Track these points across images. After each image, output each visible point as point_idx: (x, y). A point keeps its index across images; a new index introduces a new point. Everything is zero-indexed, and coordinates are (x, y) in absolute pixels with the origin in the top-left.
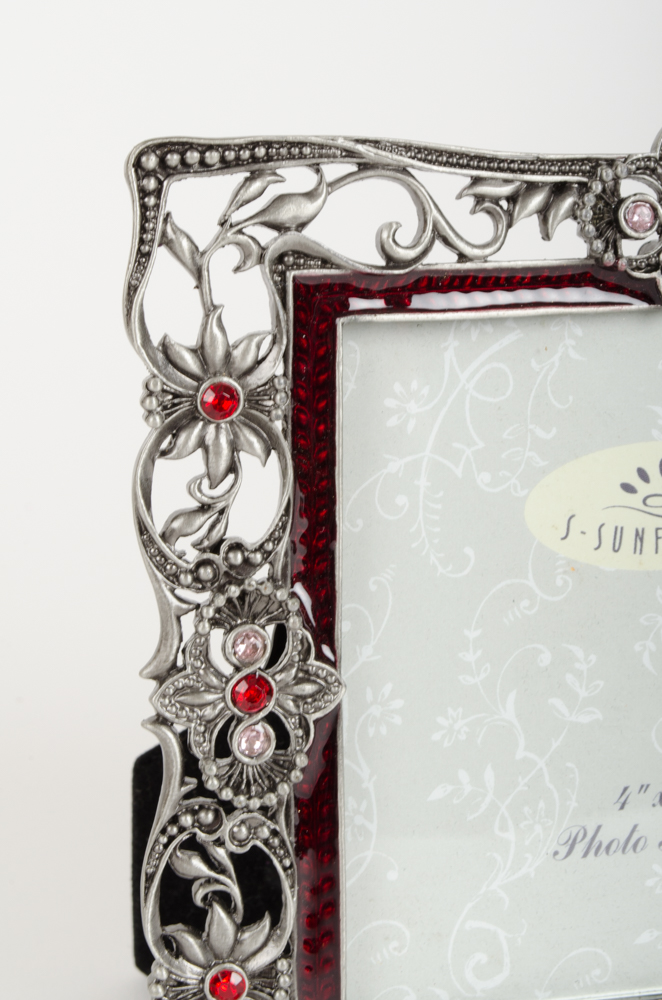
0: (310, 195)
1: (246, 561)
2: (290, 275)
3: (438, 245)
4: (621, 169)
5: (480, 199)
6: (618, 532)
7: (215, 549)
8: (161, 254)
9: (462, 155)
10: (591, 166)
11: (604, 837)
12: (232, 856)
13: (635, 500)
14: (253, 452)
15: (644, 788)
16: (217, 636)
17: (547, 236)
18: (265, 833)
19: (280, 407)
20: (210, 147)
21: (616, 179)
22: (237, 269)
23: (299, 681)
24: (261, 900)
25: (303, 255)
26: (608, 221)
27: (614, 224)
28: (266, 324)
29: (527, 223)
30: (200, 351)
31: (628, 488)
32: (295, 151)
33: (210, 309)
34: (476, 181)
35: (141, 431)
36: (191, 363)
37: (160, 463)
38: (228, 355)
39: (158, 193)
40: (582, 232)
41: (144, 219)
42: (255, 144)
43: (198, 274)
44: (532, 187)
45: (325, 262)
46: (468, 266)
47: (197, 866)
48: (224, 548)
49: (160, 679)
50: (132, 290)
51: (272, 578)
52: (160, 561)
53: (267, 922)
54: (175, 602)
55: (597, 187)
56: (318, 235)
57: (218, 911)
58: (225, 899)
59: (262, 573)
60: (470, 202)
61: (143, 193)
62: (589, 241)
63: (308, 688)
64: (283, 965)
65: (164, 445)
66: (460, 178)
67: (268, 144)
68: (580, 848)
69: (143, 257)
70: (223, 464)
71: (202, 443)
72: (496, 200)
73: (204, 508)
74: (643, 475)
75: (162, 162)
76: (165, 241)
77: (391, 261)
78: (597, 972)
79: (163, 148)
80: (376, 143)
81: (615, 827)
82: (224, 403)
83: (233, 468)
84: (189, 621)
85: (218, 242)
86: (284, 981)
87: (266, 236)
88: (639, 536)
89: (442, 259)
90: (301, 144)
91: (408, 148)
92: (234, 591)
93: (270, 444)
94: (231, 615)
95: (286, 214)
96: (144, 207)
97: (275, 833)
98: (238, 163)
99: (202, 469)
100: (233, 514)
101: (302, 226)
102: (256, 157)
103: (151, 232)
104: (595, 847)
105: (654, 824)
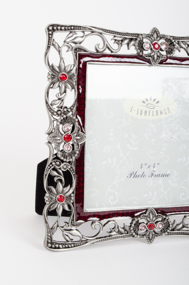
0: (82, 37)
1: (67, 111)
2: (78, 53)
3: (107, 49)
4: (144, 36)
5: (115, 40)
6: (142, 111)
7: (61, 108)
8: (52, 47)
9: (112, 31)
10: (138, 35)
11: (137, 174)
12: (63, 171)
13: (145, 104)
14: (69, 88)
15: (146, 164)
16: (61, 126)
17: (129, 49)
18: (69, 167)
19: (75, 79)
20: (62, 26)
21: (143, 38)
22: (67, 51)
23: (77, 136)
24: (68, 182)
25: (81, 49)
26: (141, 46)
27: (142, 47)
28: (73, 63)
29: (125, 46)
30: (59, 67)
31: (144, 102)
32: (79, 28)
33: (61, 58)
34: (115, 36)
35: (47, 83)
36: (57, 69)
37: (50, 89)
38: (65, 68)
39: (52, 35)
40: (136, 48)
41: (49, 40)
42: (71, 26)
43: (59, 52)
44: (126, 39)
45: (85, 51)
46: (112, 54)
47: (55, 173)
48: (63, 108)
49: (49, 134)
50: (46, 54)
51: (72, 114)
52: (50, 109)
53: (69, 186)
54: (52, 119)
55: (139, 39)
56: (84, 45)
57: (59, 183)
58: (61, 180)
59: (70, 113)
60: (114, 41)
61: (49, 34)
62: (137, 50)
63: (78, 138)
64: (72, 195)
65: (51, 86)
66: (112, 36)
67: (74, 26)
68: (133, 176)
69: (49, 47)
70: (63, 91)
71: (59, 86)
72: (119, 41)
73: (59, 99)
75: (53, 29)
76: (53, 45)
77: (97, 51)
78: (135, 202)
79: (53, 26)
80: (95, 28)
81: (140, 173)
82: (63, 78)
83: (65, 92)
84: (55, 122)
85: (64, 45)
86: (73, 198)
87: (73, 45)
88: (146, 112)
89: (107, 52)
90: (81, 27)
91: (101, 29)
92: (65, 116)
93: (73, 87)
94: (64, 122)
95: (76, 40)
96: (49, 37)
97: (72, 167)
98: (68, 29)
99: (59, 92)
100: (65, 101)
101: (80, 43)
102: (71, 29)
103: (50, 43)
104: (136, 176)
105: (148, 172)
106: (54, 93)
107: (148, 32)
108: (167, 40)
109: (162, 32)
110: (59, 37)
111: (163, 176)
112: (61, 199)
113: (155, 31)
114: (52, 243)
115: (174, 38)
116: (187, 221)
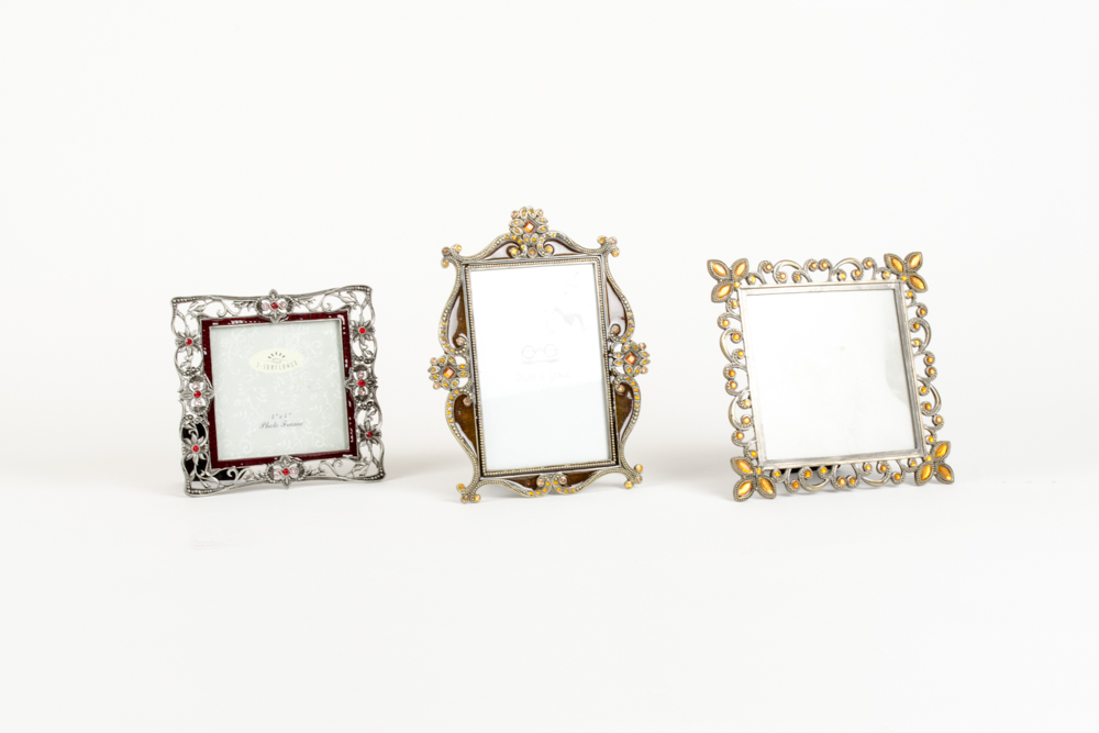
0: (204, 305)
1: (195, 371)
2: (201, 320)
3: (228, 313)
4: (261, 298)
5: (236, 305)
6: (268, 366)
8: (177, 317)
9: (232, 297)
10: (256, 298)
11: (270, 424)
12: (196, 424)
13: (271, 359)
14: (195, 351)
15: (277, 415)
16: (191, 385)
17: (248, 311)
18: (201, 420)
19: (200, 343)
20: (185, 298)
21: (261, 300)
22: (191, 319)
23: (206, 392)
24: (202, 433)
25: (203, 316)
26: (259, 307)
27: (261, 308)
28: (197, 328)
29: (244, 309)
30: (185, 334)
31: (269, 358)
33: (186, 326)
34: (235, 301)
35: (176, 348)
36: (183, 335)
37: (179, 353)
38: (190, 334)
39: (176, 306)
41: (174, 311)
42: (193, 297)
43: (184, 320)
44: (245, 302)
45: (207, 317)
46: (234, 317)
47: (189, 426)
48: (191, 368)
49: (180, 392)
50: (172, 323)
51: (201, 374)
52: (180, 371)
53: (203, 437)
54: (183, 379)
55: (257, 302)
56: (206, 312)
57: (194, 435)
58: (195, 433)
59: (198, 373)
60: (234, 305)
61: (174, 306)
62: (256, 311)
63: (208, 394)
64: (206, 445)
65: (179, 350)
66: (232, 302)
67: (196, 297)
68: (265, 426)
69: (174, 317)
70: (190, 353)
71: (186, 350)
72: (239, 305)
73: (188, 361)
74: (272, 355)
75: (176, 301)
76: (178, 315)
77: (220, 316)
78: (269, 450)
80: (215, 296)
81: (272, 423)
82: (190, 342)
83: (192, 354)
84: (185, 382)
85: (188, 314)
86: (207, 448)
87: (196, 313)
88: (272, 366)
89: (228, 316)
90: (202, 297)
91: (221, 296)
92: (193, 376)
93: (199, 350)
94: (194, 379)
95: (199, 309)
96: (174, 309)
97: (203, 420)
98: (190, 301)
99: (186, 355)
100: (192, 362)
101: (202, 311)
102: (194, 299)
103: (175, 313)
104: (268, 426)
105: (280, 422)
106: (182, 356)
107: (267, 294)
108: (287, 299)
109: (279, 293)
110: (183, 308)
111: (296, 425)
112: (196, 449)
113: (273, 292)
114: (191, 489)
115: (294, 297)
116: (324, 467)
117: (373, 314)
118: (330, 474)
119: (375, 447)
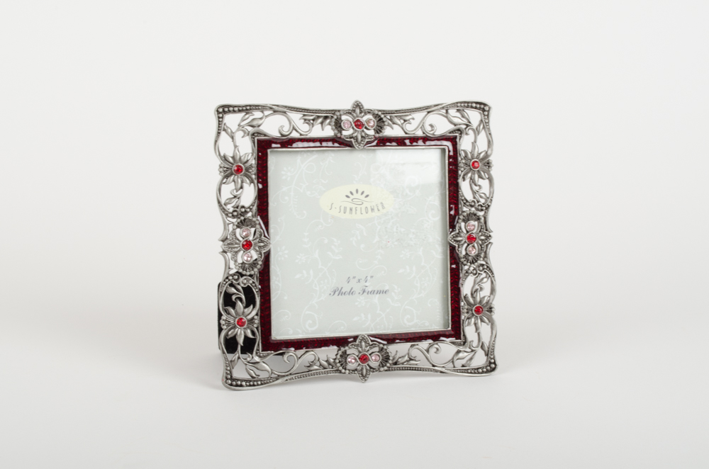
0: (261, 119)
1: (245, 211)
2: (256, 138)
3: (294, 131)
4: (341, 113)
5: (305, 120)
6: (345, 208)
7: (237, 207)
8: (223, 133)
9: (300, 109)
10: (334, 112)
11: (343, 291)
12: (243, 288)
13: (349, 200)
14: (247, 183)
15: (354, 277)
16: (238, 231)
17: (323, 130)
18: (251, 282)
19: (254, 170)
20: (236, 107)
21: (340, 115)
22: (243, 137)
23: (259, 242)
24: (250, 301)
25: (259, 133)
26: (338, 125)
27: (340, 127)
28: (250, 151)
29: (317, 127)
30: (233, 158)
31: (347, 197)
32: (257, 108)
33: (236, 146)
34: (304, 115)
35: (219, 177)
36: (231, 160)
37: (223, 185)
38: (240, 158)
39: (222, 118)
40: (332, 129)
41: (219, 124)
42: (247, 106)
43: (232, 138)
44: (319, 117)
45: (265, 135)
46: (302, 137)
47: (233, 290)
48: (239, 207)
49: (223, 241)
50: (216, 141)
51: (252, 216)
52: (223, 210)
53: (252, 306)
54: (228, 222)
55: (335, 117)
56: (264, 128)
57: (239, 303)
58: (240, 299)
59: (250, 214)
60: (303, 121)
61: (219, 118)
62: (334, 130)
63: (262, 244)
64: (256, 317)
65: (224, 181)
66: (299, 115)
67: (250, 106)
68: (337, 293)
69: (219, 133)
70: (239, 186)
71: (234, 181)
72: (309, 120)
73: (235, 197)
74: (351, 193)
75: (224, 111)
76: (224, 130)
77: (283, 135)
78: (342, 328)
79: (224, 106)
80: (278, 106)
81: (346, 288)
82: (239, 170)
83: (242, 187)
84: (231, 226)
85: (238, 130)
86: (256, 321)
87: (250, 129)
88: (351, 209)
89: (295, 135)
90: (258, 106)
91: (286, 107)
92: (242, 218)
93: (252, 182)
94: (242, 224)
95: (255, 123)
96: (219, 121)
97: (253, 282)
98: (242, 111)
99: (234, 188)
100: (242, 198)
101: (259, 126)
102: (247, 109)
103: (221, 127)
104: (341, 293)
105: (357, 288)
106: (228, 189)
107: (349, 106)
108: (376, 116)
109: (366, 106)
110: (232, 120)
111: (379, 292)
112: (241, 323)
113: (358, 105)
114: (232, 379)
115: (385, 112)
116: (414, 352)
117: (490, 143)
118: (423, 363)
119: (485, 328)
